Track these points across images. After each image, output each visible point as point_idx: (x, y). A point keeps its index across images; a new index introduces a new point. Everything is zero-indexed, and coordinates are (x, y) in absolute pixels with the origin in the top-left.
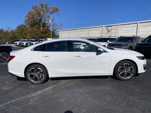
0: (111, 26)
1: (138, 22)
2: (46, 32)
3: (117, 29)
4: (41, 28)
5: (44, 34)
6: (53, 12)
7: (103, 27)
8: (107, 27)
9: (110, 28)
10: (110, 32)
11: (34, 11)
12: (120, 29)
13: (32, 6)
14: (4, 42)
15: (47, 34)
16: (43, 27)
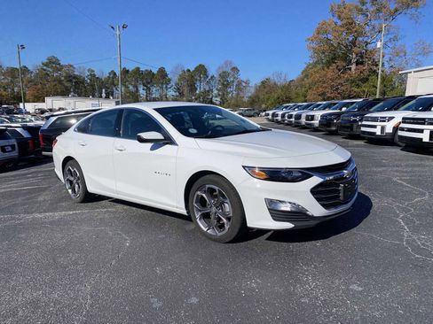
2: (365, 80)
4: (353, 67)
5: (358, 86)
6: (396, 10)
11: (335, 19)
13: (330, 8)
14: (257, 111)
15: (366, 84)
16: (357, 64)
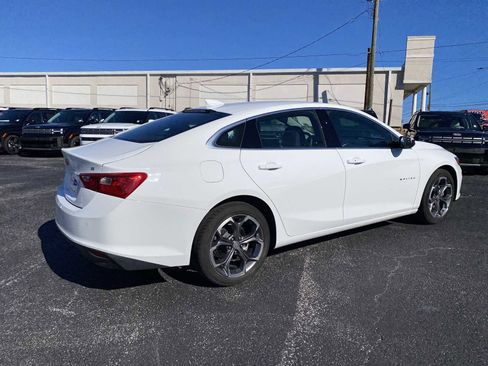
0: (175, 76)
1: (251, 72)
3: (194, 86)
7: (146, 75)
8: (161, 79)
9: (170, 82)
10: (171, 95)
12: (201, 88)
